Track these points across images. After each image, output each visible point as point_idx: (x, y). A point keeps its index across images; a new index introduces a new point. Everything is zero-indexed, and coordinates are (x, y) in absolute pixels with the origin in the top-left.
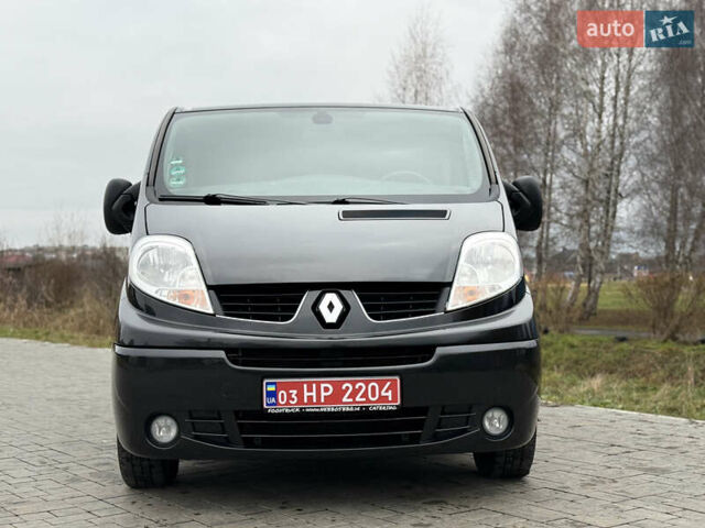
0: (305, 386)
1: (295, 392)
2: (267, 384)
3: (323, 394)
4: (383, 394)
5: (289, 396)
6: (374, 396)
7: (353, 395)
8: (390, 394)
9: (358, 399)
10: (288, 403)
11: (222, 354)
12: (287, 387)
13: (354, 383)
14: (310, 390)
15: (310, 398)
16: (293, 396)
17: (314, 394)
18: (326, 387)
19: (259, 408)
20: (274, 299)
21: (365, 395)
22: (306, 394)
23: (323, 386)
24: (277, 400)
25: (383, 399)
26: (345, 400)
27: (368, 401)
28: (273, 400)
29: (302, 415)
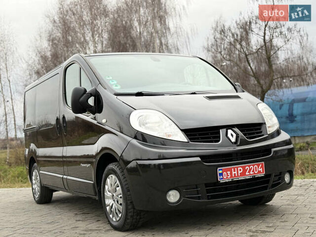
0: (233, 169)
1: (229, 172)
2: (219, 170)
3: (239, 172)
4: (259, 170)
5: (227, 174)
6: (256, 171)
7: (249, 172)
8: (261, 170)
9: (251, 173)
10: (227, 178)
11: (198, 159)
12: (226, 171)
13: (249, 166)
14: (234, 171)
15: (235, 174)
16: (229, 174)
17: (236, 172)
18: (240, 169)
19: (216, 181)
20: (208, 133)
21: (253, 171)
22: (233, 173)
23: (239, 168)
24: (223, 177)
25: (259, 172)
26: (247, 174)
27: (255, 173)
28: (222, 177)
29: (233, 182)
